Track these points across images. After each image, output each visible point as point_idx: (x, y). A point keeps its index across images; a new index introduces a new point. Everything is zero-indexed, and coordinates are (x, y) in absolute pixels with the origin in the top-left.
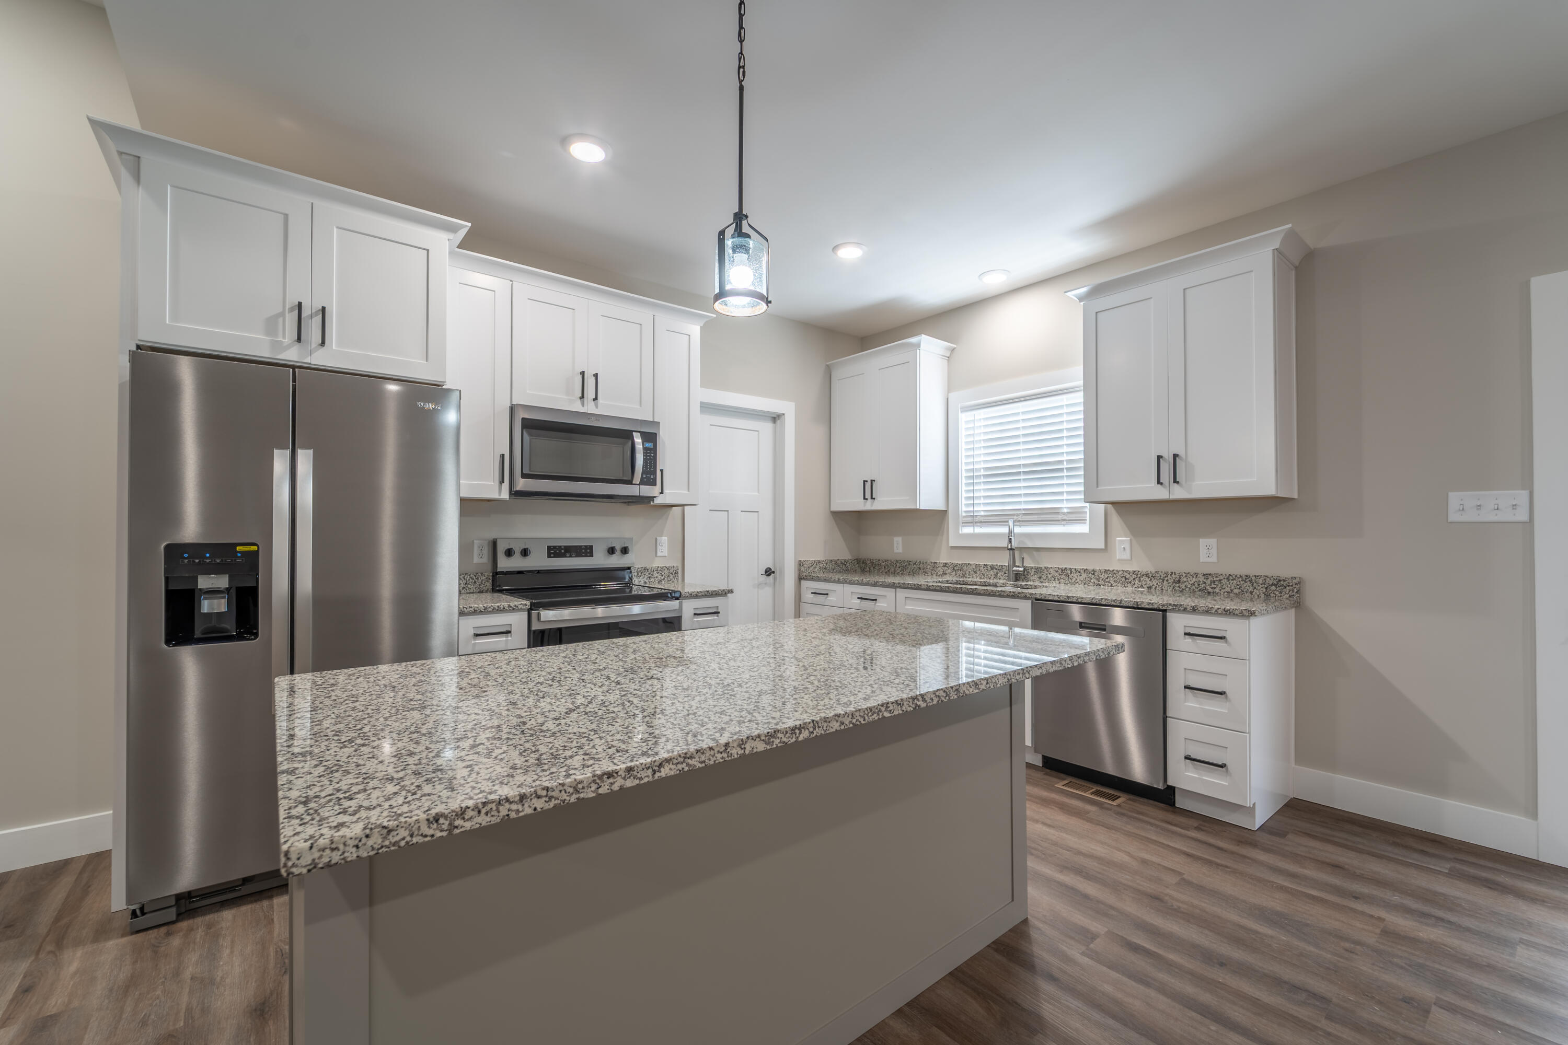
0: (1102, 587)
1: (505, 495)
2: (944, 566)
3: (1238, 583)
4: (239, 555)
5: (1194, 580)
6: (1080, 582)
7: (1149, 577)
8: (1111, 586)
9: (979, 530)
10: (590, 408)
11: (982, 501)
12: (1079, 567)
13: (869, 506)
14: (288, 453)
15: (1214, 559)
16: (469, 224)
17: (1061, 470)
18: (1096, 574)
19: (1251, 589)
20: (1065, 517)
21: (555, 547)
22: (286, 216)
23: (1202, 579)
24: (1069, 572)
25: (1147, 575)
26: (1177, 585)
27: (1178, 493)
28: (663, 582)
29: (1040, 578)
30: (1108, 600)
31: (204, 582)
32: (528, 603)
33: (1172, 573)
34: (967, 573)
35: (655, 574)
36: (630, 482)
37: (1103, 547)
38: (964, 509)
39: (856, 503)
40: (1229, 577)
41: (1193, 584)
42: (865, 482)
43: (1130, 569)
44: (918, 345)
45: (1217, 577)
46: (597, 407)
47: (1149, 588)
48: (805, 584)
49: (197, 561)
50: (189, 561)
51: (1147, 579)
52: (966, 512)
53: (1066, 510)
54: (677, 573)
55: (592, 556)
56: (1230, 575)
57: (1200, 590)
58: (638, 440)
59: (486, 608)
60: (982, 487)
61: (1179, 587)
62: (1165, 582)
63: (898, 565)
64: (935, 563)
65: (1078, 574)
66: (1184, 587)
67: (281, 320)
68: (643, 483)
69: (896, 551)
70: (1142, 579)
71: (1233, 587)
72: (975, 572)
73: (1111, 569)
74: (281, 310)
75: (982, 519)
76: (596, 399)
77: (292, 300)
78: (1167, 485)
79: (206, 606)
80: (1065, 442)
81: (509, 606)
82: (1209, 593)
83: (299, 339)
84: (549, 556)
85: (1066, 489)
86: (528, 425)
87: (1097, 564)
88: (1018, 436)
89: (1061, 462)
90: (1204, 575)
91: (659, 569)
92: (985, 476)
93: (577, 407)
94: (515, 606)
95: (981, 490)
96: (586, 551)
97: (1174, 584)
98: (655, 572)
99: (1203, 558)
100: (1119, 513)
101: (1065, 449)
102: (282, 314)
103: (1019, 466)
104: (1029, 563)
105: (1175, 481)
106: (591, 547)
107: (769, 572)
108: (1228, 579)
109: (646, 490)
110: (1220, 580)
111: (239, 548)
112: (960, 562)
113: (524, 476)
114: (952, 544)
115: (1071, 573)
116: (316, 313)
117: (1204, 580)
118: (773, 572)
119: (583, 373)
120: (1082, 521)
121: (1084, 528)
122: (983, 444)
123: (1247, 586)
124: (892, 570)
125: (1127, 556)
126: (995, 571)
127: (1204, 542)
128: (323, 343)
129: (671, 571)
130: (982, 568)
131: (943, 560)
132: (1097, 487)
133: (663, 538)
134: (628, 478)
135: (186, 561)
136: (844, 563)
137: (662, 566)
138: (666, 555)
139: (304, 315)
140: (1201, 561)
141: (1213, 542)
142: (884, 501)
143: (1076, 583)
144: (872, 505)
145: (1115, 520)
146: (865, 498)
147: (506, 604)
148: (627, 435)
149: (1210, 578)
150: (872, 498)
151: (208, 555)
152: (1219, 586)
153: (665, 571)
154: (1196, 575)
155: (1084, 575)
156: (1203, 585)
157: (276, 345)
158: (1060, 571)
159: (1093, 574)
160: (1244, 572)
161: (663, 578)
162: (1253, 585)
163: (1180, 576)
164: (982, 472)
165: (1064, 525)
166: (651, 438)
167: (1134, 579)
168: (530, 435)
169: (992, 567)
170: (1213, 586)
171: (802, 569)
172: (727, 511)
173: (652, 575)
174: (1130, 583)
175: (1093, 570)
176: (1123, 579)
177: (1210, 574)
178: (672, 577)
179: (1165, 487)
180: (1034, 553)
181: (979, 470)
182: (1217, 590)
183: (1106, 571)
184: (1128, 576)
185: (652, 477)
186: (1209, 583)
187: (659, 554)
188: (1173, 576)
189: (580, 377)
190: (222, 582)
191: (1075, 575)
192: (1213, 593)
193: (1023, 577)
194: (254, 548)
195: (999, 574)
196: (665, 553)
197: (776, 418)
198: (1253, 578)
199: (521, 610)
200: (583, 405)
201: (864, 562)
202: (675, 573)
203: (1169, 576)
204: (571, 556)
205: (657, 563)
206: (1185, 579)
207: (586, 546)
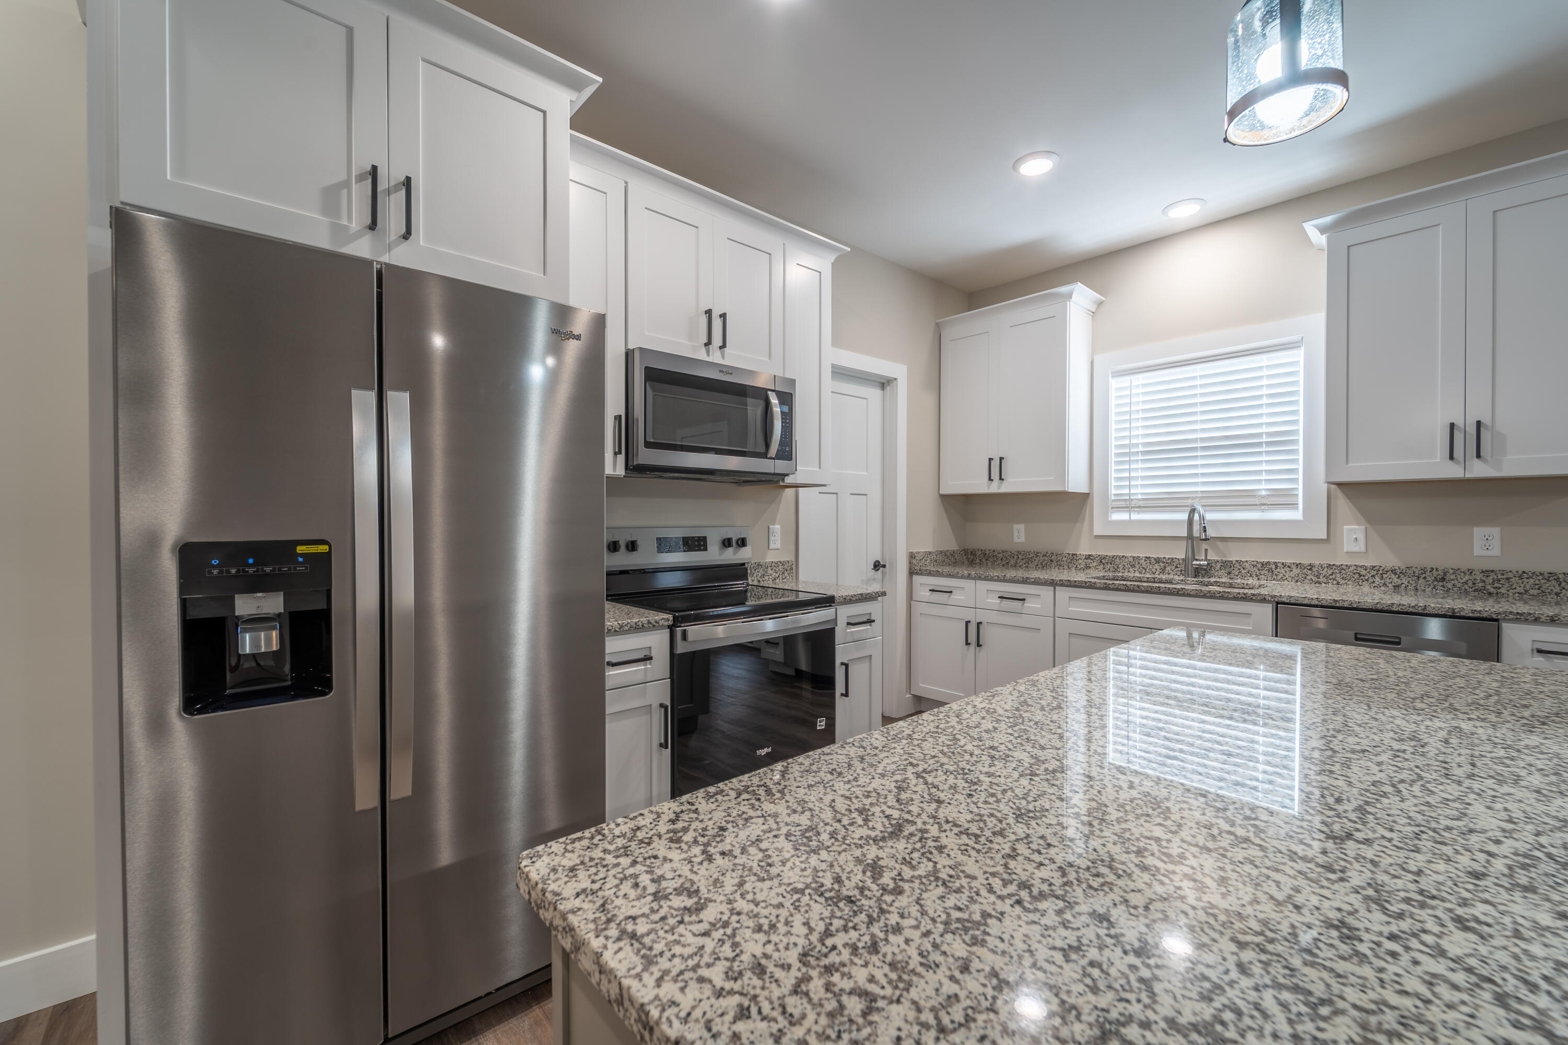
0: (1323, 585)
1: (620, 471)
2: (1086, 558)
3: (1537, 582)
4: (301, 559)
5: (1467, 577)
6: (1290, 579)
7: (1396, 574)
8: (1338, 583)
9: (1135, 516)
10: (715, 357)
11: (1140, 482)
12: (1288, 561)
13: (995, 488)
14: (372, 396)
15: (1496, 551)
16: (600, 80)
17: (1259, 444)
18: (1315, 569)
19: (1557, 589)
20: (1264, 501)
21: (664, 538)
22: (350, 30)
23: (1479, 577)
24: (1274, 567)
25: (1393, 571)
26: (1441, 584)
27: (1479, 470)
28: (778, 580)
29: (1229, 573)
30: (1403, 605)
31: (245, 605)
32: (670, 617)
33: (1432, 569)
34: (1121, 566)
35: (770, 571)
36: (764, 455)
37: (1325, 537)
38: (1114, 492)
39: (978, 485)
40: (1522, 575)
41: (1466, 583)
42: (990, 460)
43: (1368, 564)
44: (1069, 296)
45: (1503, 574)
46: (723, 357)
47: (1397, 587)
48: (918, 579)
49: (233, 571)
50: (221, 572)
51: (1393, 576)
52: (1116, 495)
53: (1264, 493)
55: (706, 549)
56: (1524, 572)
57: (1475, 590)
58: (774, 400)
59: (621, 627)
60: (1140, 465)
61: (1443, 586)
62: (1421, 580)
63: (1021, 557)
64: (1073, 555)
65: (1287, 569)
66: (1450, 587)
67: (344, 192)
68: (779, 457)
69: (1016, 540)
70: (1385, 576)
71: (1528, 587)
72: (1133, 566)
73: (1338, 563)
74: (344, 177)
75: (1141, 503)
76: (723, 346)
77: (362, 163)
78: (1462, 460)
79: (247, 643)
80: (1265, 410)
81: (649, 622)
82: (1490, 594)
83: (373, 226)
84: (658, 551)
85: (1264, 467)
86: (654, 376)
87: (1317, 557)
88: (1195, 405)
89: (1259, 435)
90: (1483, 572)
91: (773, 564)
92: (1144, 453)
93: (701, 355)
94: (656, 622)
95: (1139, 469)
96: (700, 543)
97: (1436, 583)
98: (769, 568)
99: (1478, 551)
100: (1348, 496)
101: (1265, 420)
102: (346, 184)
103: (1195, 440)
104: (1212, 556)
105: (1478, 456)
106: (705, 538)
107: (877, 566)
108: (1521, 577)
109: (780, 466)
110: (1508, 579)
111: (300, 549)
112: (1111, 554)
113: (648, 445)
114: (1098, 531)
115: (1276, 568)
116: (396, 188)
117: (1484, 578)
118: (884, 566)
119: (709, 312)
120: (1294, 506)
121: (1297, 515)
122: (1141, 415)
123: (1553, 586)
124: (1012, 562)
125: (1360, 547)
126: (1162, 565)
127: (1479, 532)
128: (407, 235)
129: (786, 567)
130: (1142, 561)
131: (1083, 550)
132: (1347, 463)
133: (776, 526)
134: (761, 449)
135: (215, 572)
136: (953, 554)
137: (776, 561)
138: (779, 547)
139: (380, 188)
140: (1475, 554)
141: (1495, 531)
142: (1014, 483)
143: (1282, 579)
144: (999, 487)
145: (1343, 504)
146: (990, 479)
147: (644, 620)
148: (762, 394)
149: (1493, 576)
150: (1001, 479)
151: (251, 561)
152: (1507, 585)
153: (780, 567)
154: (1471, 572)
155: (1296, 571)
156: (1481, 585)
157: (338, 231)
158: (1259, 566)
159: (1310, 569)
160: (1546, 568)
161: (777, 575)
162: (1560, 585)
163: (1445, 574)
164: (1141, 449)
165: (1263, 511)
166: (786, 398)
167: (1373, 576)
168: (653, 389)
169: (1158, 560)
170: (1496, 585)
171: (914, 562)
172: (836, 493)
173: (766, 572)
174: (1367, 580)
175: (1310, 565)
176: (1356, 576)
177: (1492, 571)
178: (786, 574)
179: (1458, 463)
180: (1219, 544)
181: (1137, 445)
182: (1503, 591)
183: (1329, 566)
184: (1363, 572)
185: (789, 449)
186: (1491, 581)
187: (772, 546)
188: (1434, 572)
189: (704, 319)
190: (273, 603)
191: (1283, 571)
192: (1497, 593)
193: (1203, 572)
194: (324, 548)
195: (1168, 569)
196: (778, 545)
197: (885, 383)
198: (1561, 576)
199: (663, 627)
200: (708, 354)
201: (973, 553)
202: (791, 568)
203: (1428, 573)
204: (683, 551)
205: (770, 557)
206: (1453, 577)
207: (699, 537)
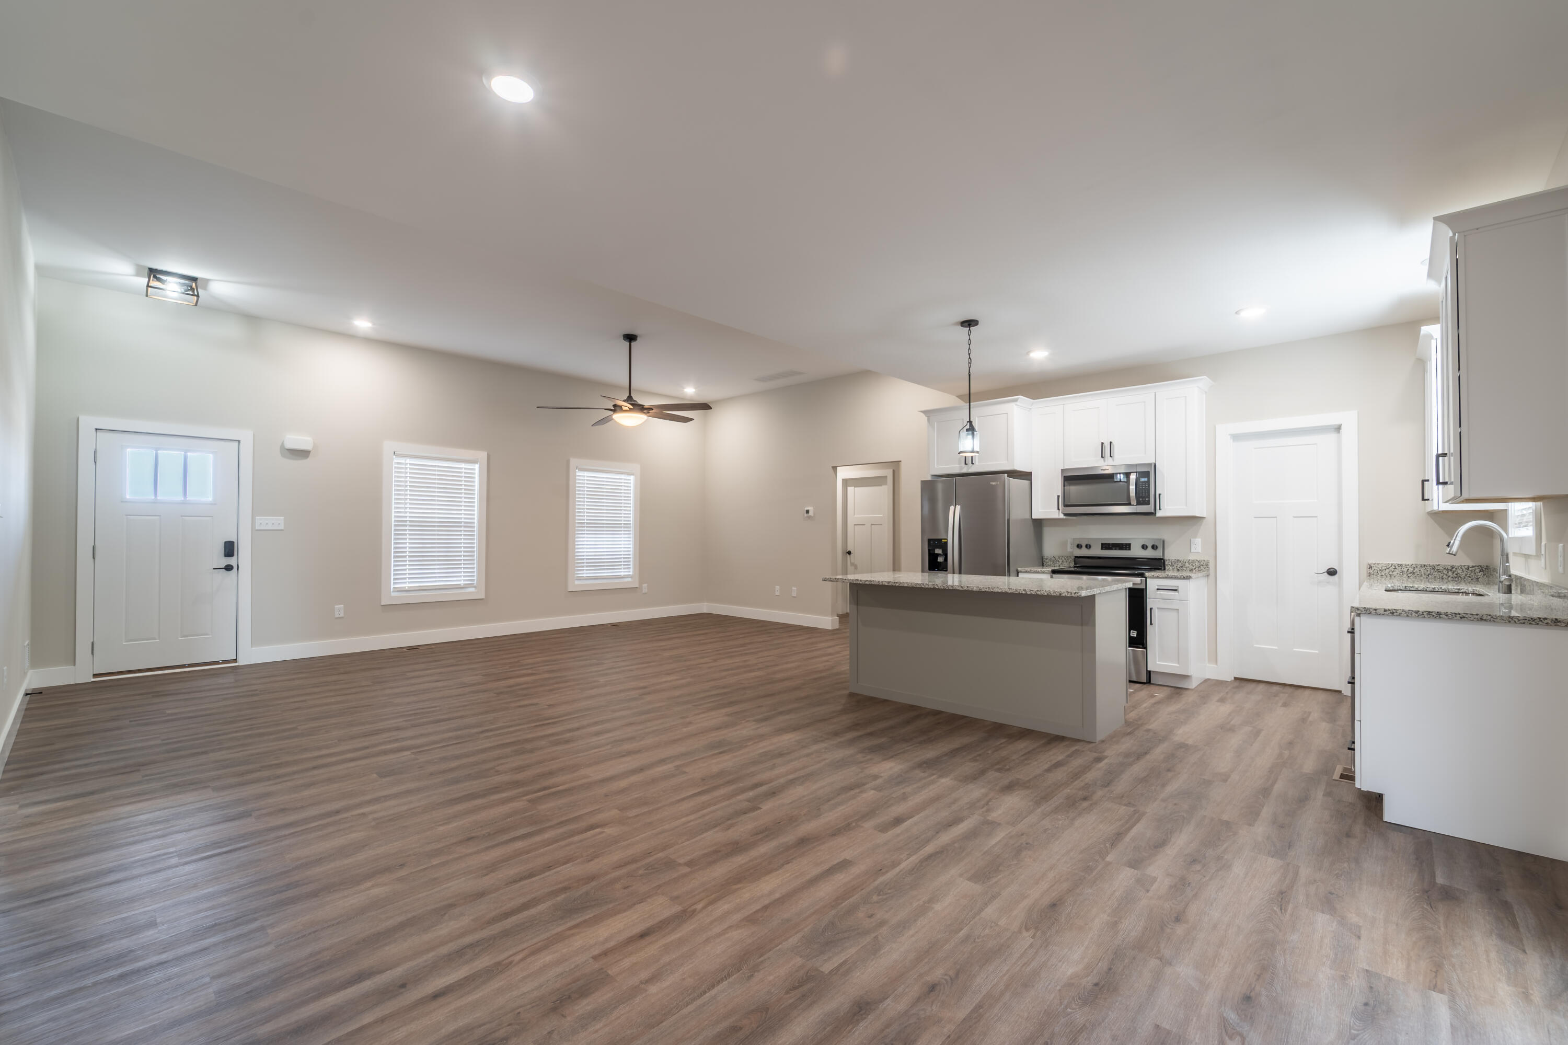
1: (1062, 516)
10: (1108, 462)
14: (955, 505)
21: (1106, 544)
28: (1194, 571)
35: (1187, 565)
36: (1129, 504)
46: (1113, 460)
49: (934, 544)
54: (1207, 565)
55: (1130, 549)
59: (1031, 571)
67: (960, 459)
68: (1142, 503)
76: (1109, 457)
81: (1041, 571)
83: (966, 466)
84: (1102, 549)
86: (1068, 479)
91: (1190, 561)
93: (1099, 463)
96: (1127, 547)
98: (1187, 563)
106: (1130, 545)
107: (1332, 572)
109: (1144, 508)
111: (943, 541)
113: (1066, 506)
119: (1104, 443)
128: (973, 463)
129: (1202, 563)
133: (1197, 539)
134: (1124, 501)
135: (931, 544)
137: (1193, 559)
138: (1200, 551)
145: (1544, 520)
147: (1040, 570)
151: (936, 542)
153: (1196, 563)
157: (961, 468)
161: (1194, 568)
166: (1146, 475)
168: (1068, 483)
171: (1375, 567)
172: (1276, 517)
173: (1184, 565)
178: (1202, 568)
185: (1147, 499)
187: (1193, 550)
189: (1101, 445)
190: (940, 551)
194: (946, 541)
197: (1338, 429)
199: (1047, 573)
200: (1101, 462)
204: (1116, 549)
205: (1192, 557)
207: (1126, 544)
